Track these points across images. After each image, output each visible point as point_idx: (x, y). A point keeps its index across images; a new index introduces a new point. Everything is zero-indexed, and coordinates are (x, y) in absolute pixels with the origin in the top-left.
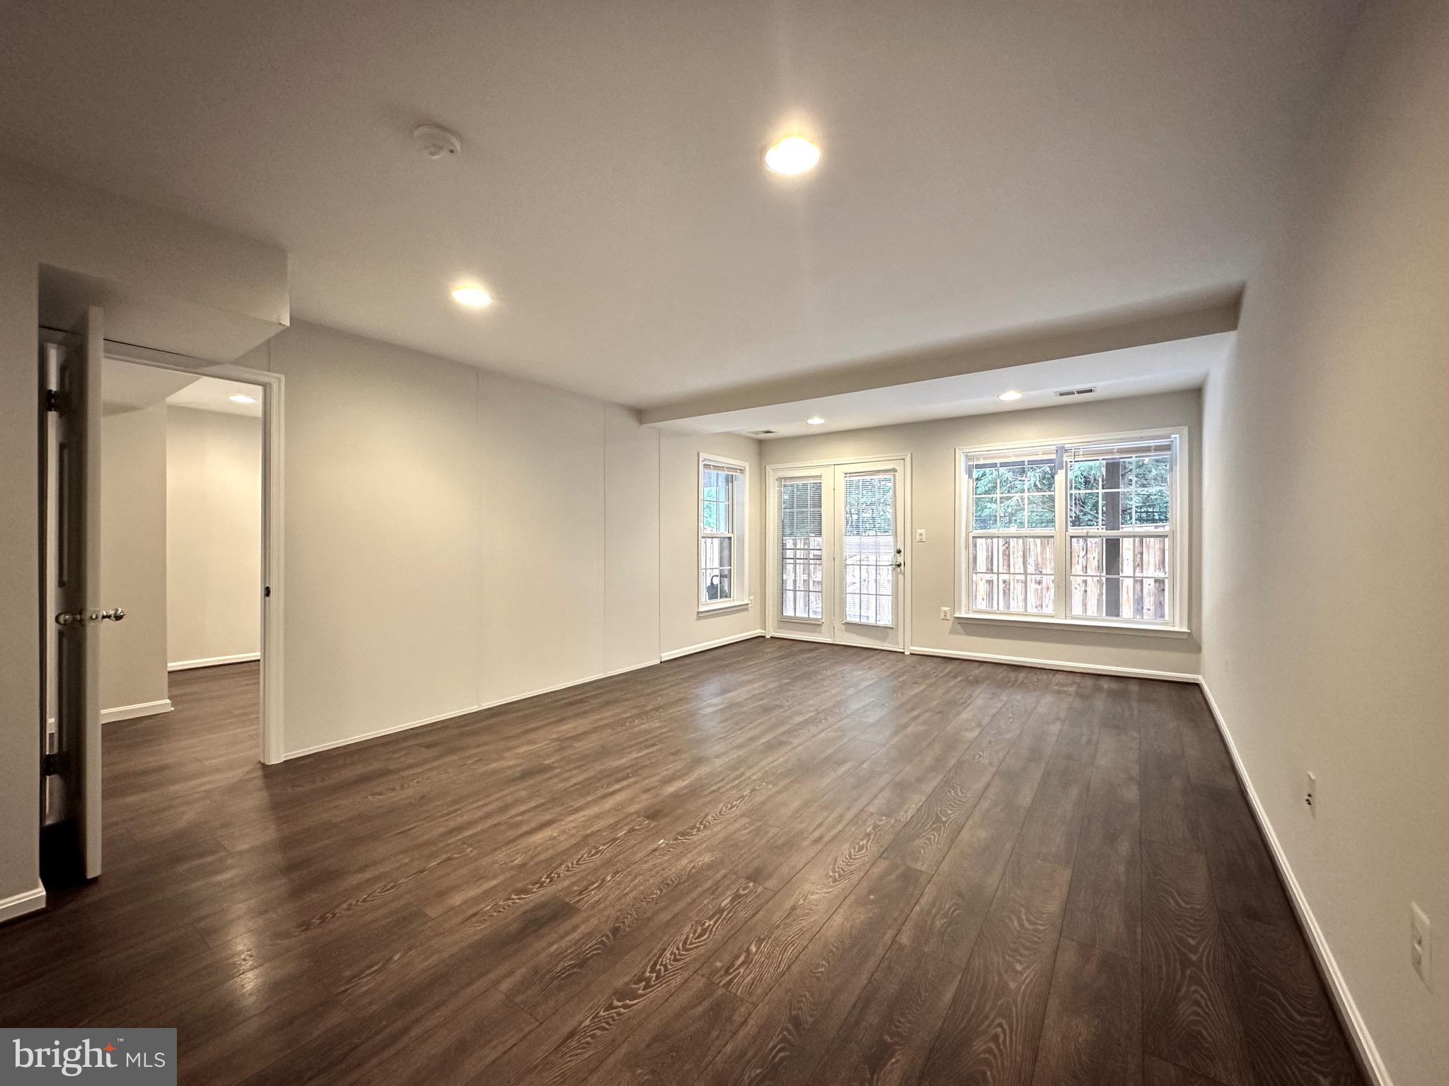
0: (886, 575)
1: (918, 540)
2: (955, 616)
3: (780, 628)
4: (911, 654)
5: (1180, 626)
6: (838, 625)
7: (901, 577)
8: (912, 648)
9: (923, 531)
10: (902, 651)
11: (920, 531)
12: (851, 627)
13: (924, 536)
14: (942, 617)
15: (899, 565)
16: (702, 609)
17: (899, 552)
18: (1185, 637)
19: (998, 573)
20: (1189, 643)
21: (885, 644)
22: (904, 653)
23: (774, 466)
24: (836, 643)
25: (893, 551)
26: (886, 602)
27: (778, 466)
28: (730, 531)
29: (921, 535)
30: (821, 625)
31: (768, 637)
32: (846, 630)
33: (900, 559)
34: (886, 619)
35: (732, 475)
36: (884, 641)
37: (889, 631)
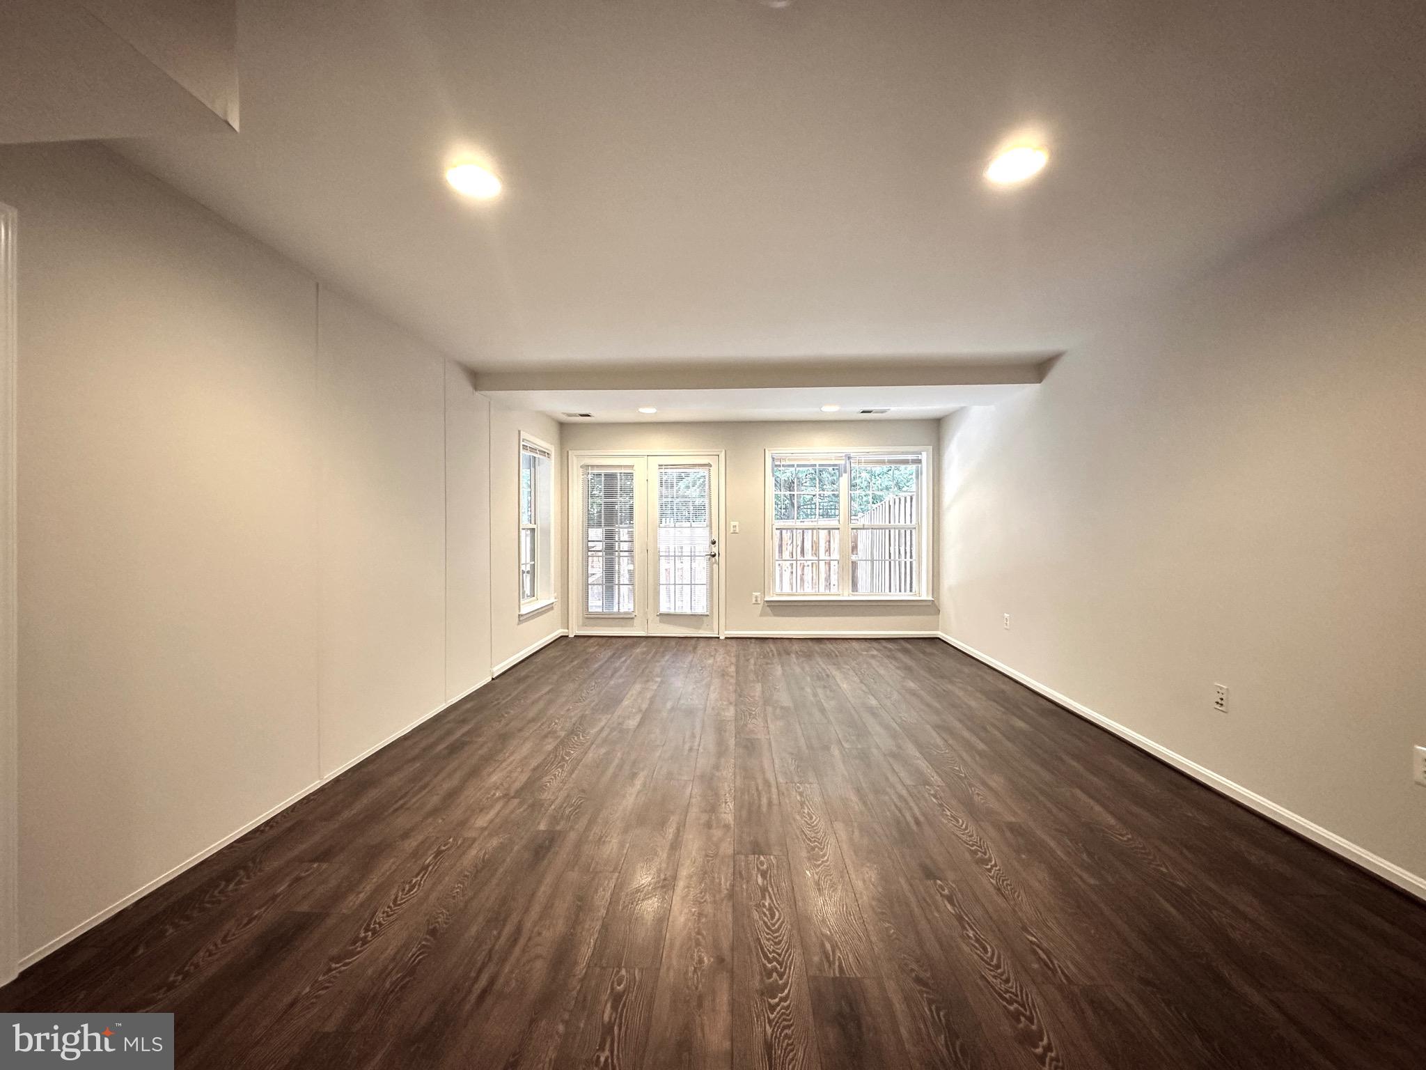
0: (701, 564)
1: (732, 531)
2: (767, 599)
3: (584, 625)
4: (726, 638)
5: (925, 595)
6: (652, 616)
7: (715, 566)
8: (726, 632)
9: (736, 523)
10: (717, 636)
11: (733, 523)
12: (667, 618)
13: (737, 527)
14: (754, 601)
15: (714, 556)
16: (523, 612)
17: (714, 543)
18: (930, 604)
19: (797, 560)
20: (931, 608)
21: (701, 631)
22: (719, 638)
23: (579, 452)
24: (651, 635)
25: (708, 542)
26: (701, 593)
27: (582, 452)
28: (533, 522)
29: (735, 526)
30: (632, 618)
31: (571, 636)
32: (660, 622)
33: (715, 550)
34: (701, 608)
35: (535, 457)
36: (699, 628)
37: (705, 618)
